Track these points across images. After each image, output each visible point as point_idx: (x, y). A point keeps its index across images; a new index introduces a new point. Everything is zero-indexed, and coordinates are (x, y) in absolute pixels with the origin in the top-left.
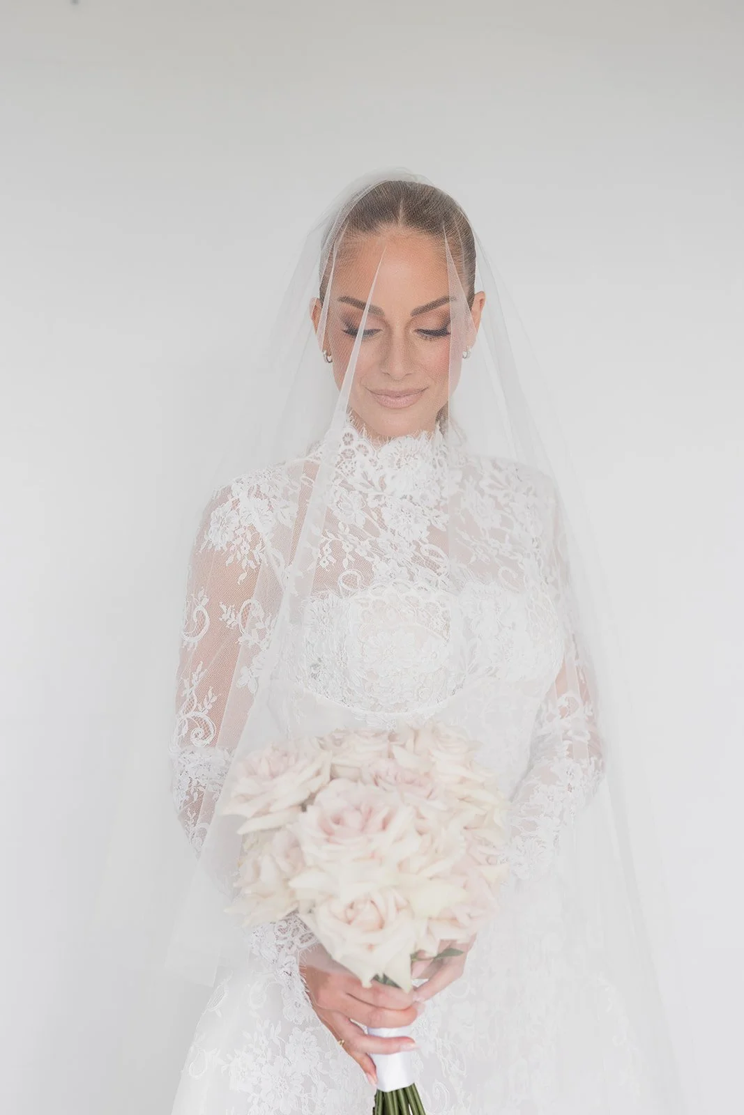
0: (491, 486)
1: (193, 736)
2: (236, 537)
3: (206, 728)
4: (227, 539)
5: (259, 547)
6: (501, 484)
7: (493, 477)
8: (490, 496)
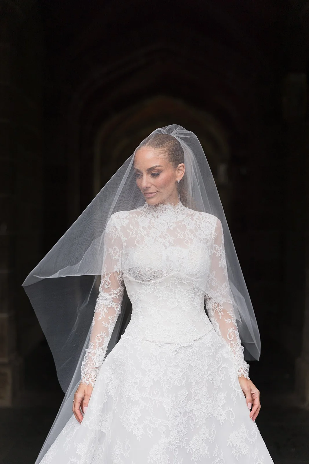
0: (197, 219)
1: (105, 285)
2: (111, 229)
3: (108, 282)
4: (109, 230)
5: (117, 232)
6: (200, 218)
7: (198, 216)
8: (195, 221)
